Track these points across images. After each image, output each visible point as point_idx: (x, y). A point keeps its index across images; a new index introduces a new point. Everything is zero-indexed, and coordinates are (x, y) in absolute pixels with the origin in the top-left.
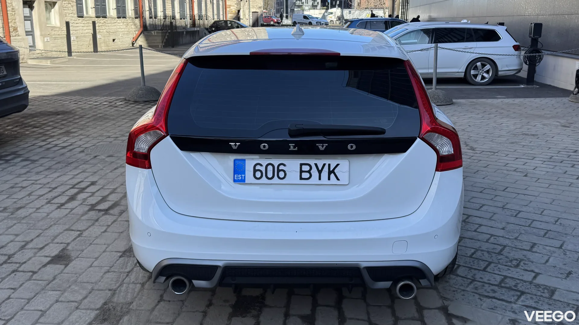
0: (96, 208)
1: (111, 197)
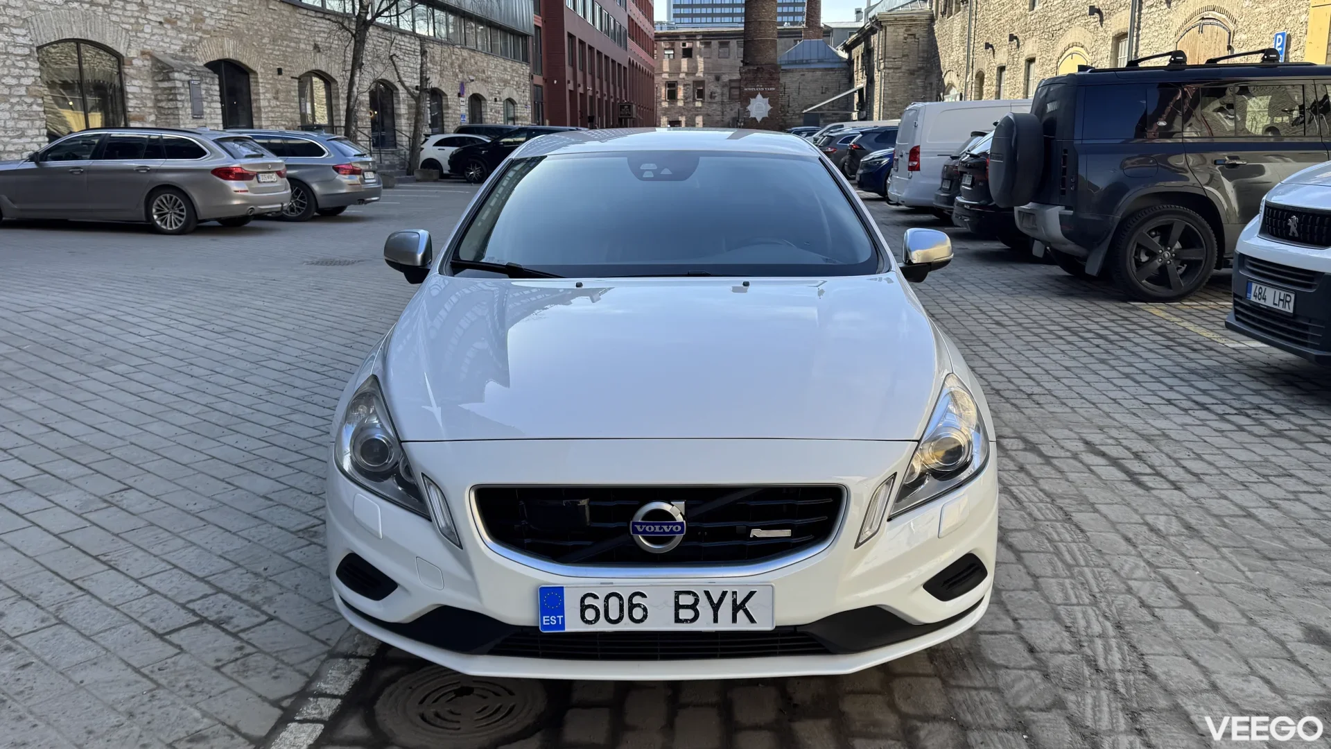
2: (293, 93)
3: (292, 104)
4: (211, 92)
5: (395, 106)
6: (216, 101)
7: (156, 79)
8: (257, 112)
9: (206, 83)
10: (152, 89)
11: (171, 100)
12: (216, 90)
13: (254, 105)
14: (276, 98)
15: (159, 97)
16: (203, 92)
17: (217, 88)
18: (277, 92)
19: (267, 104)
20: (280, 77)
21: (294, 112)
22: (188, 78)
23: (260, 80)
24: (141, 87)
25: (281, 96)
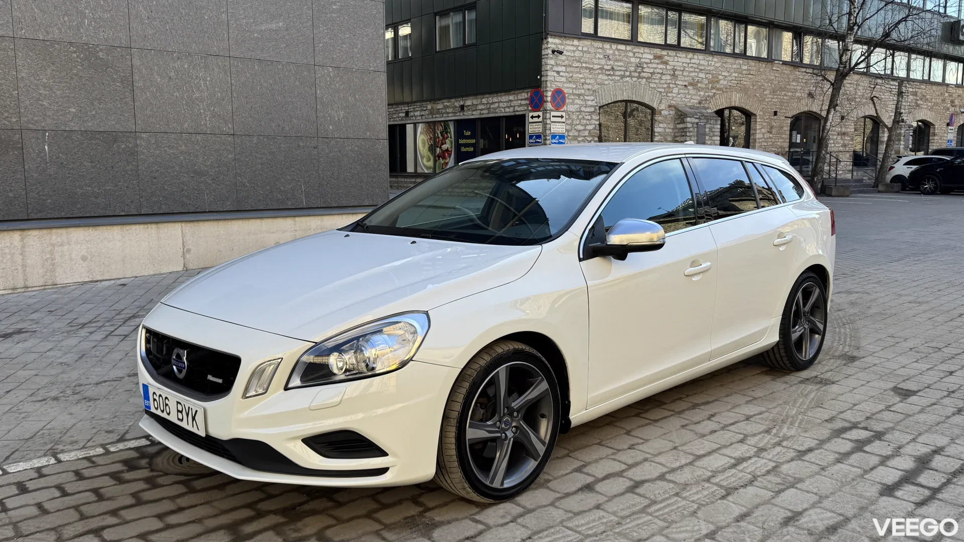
0: (872, 433)
1: (847, 446)
2: (785, 128)
3: (783, 136)
4: (713, 130)
5: (880, 135)
6: (716, 136)
7: (676, 122)
8: (753, 143)
9: (710, 124)
10: (673, 129)
11: (683, 136)
12: (717, 128)
13: (752, 137)
14: (770, 132)
15: (676, 134)
16: (707, 130)
17: (719, 127)
18: (772, 127)
19: (762, 136)
20: (775, 117)
21: (784, 142)
22: (697, 121)
23: (758, 120)
24: (665, 128)
25: (774, 131)
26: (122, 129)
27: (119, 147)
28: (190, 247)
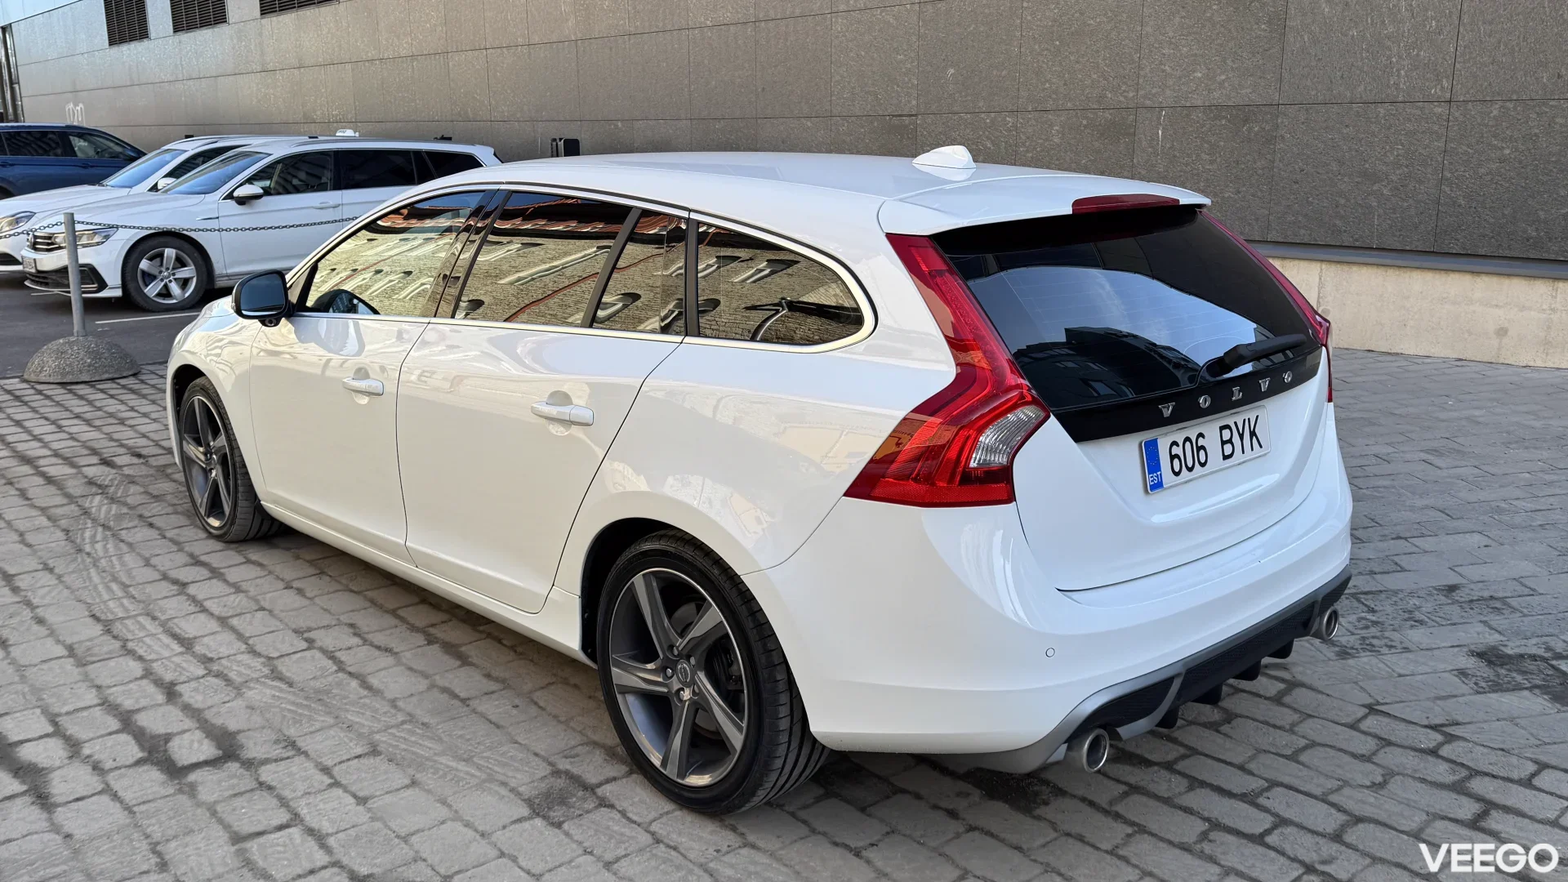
26: (1260, 101)
27: (1250, 130)
28: (1328, 308)
